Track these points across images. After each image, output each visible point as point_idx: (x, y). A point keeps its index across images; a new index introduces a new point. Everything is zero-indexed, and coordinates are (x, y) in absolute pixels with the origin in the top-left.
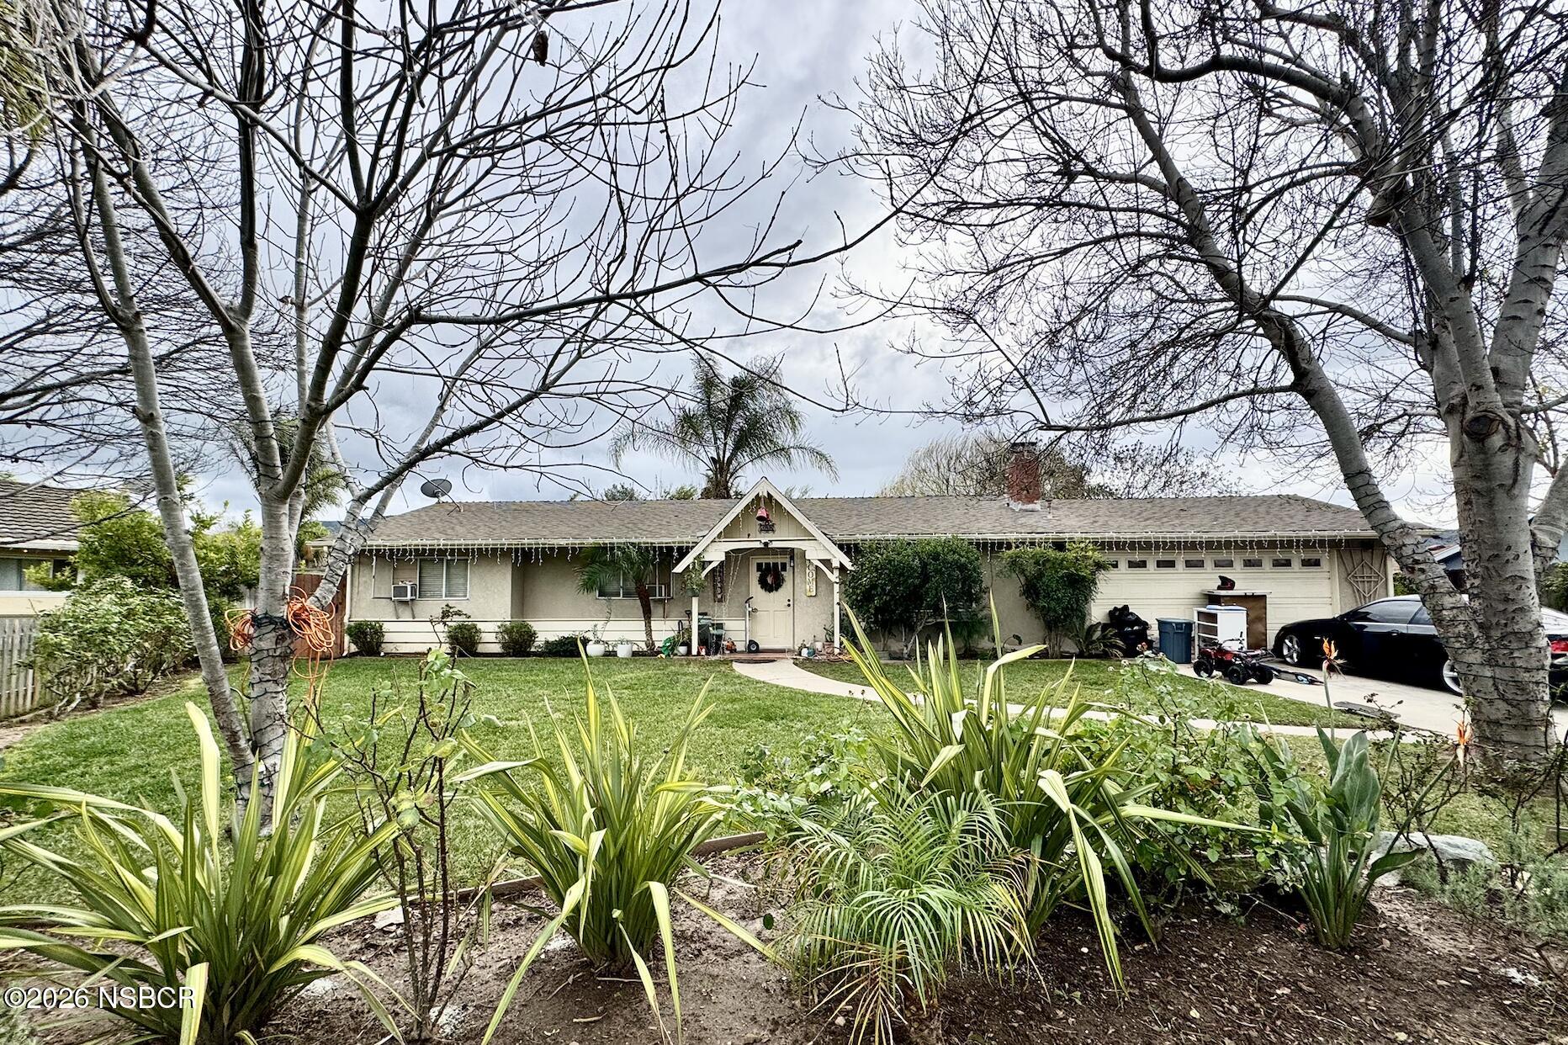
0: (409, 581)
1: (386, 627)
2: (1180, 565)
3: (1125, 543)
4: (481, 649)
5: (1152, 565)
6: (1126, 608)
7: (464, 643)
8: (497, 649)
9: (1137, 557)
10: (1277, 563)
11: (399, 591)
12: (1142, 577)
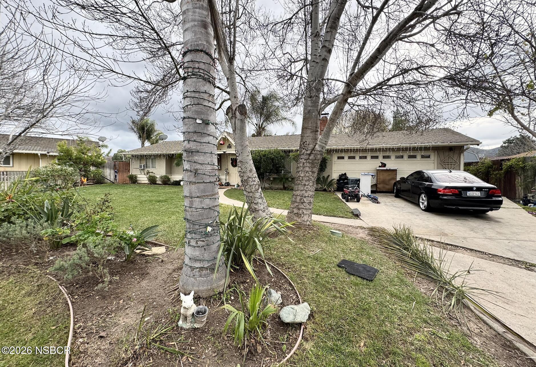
0: (143, 163)
1: (138, 176)
2: (369, 158)
3: (339, 150)
4: (157, 182)
5: (357, 158)
6: (345, 174)
7: (152, 181)
8: (160, 183)
9: (352, 155)
10: (410, 157)
11: (141, 166)
12: (353, 162)
